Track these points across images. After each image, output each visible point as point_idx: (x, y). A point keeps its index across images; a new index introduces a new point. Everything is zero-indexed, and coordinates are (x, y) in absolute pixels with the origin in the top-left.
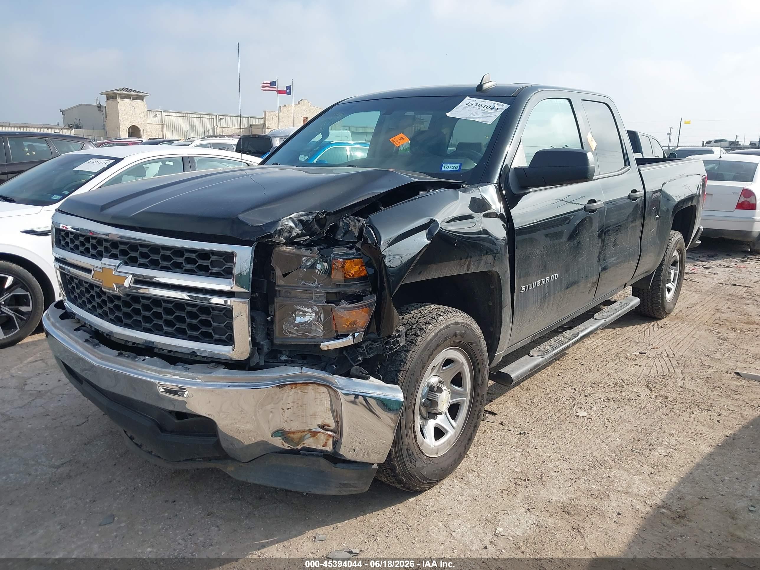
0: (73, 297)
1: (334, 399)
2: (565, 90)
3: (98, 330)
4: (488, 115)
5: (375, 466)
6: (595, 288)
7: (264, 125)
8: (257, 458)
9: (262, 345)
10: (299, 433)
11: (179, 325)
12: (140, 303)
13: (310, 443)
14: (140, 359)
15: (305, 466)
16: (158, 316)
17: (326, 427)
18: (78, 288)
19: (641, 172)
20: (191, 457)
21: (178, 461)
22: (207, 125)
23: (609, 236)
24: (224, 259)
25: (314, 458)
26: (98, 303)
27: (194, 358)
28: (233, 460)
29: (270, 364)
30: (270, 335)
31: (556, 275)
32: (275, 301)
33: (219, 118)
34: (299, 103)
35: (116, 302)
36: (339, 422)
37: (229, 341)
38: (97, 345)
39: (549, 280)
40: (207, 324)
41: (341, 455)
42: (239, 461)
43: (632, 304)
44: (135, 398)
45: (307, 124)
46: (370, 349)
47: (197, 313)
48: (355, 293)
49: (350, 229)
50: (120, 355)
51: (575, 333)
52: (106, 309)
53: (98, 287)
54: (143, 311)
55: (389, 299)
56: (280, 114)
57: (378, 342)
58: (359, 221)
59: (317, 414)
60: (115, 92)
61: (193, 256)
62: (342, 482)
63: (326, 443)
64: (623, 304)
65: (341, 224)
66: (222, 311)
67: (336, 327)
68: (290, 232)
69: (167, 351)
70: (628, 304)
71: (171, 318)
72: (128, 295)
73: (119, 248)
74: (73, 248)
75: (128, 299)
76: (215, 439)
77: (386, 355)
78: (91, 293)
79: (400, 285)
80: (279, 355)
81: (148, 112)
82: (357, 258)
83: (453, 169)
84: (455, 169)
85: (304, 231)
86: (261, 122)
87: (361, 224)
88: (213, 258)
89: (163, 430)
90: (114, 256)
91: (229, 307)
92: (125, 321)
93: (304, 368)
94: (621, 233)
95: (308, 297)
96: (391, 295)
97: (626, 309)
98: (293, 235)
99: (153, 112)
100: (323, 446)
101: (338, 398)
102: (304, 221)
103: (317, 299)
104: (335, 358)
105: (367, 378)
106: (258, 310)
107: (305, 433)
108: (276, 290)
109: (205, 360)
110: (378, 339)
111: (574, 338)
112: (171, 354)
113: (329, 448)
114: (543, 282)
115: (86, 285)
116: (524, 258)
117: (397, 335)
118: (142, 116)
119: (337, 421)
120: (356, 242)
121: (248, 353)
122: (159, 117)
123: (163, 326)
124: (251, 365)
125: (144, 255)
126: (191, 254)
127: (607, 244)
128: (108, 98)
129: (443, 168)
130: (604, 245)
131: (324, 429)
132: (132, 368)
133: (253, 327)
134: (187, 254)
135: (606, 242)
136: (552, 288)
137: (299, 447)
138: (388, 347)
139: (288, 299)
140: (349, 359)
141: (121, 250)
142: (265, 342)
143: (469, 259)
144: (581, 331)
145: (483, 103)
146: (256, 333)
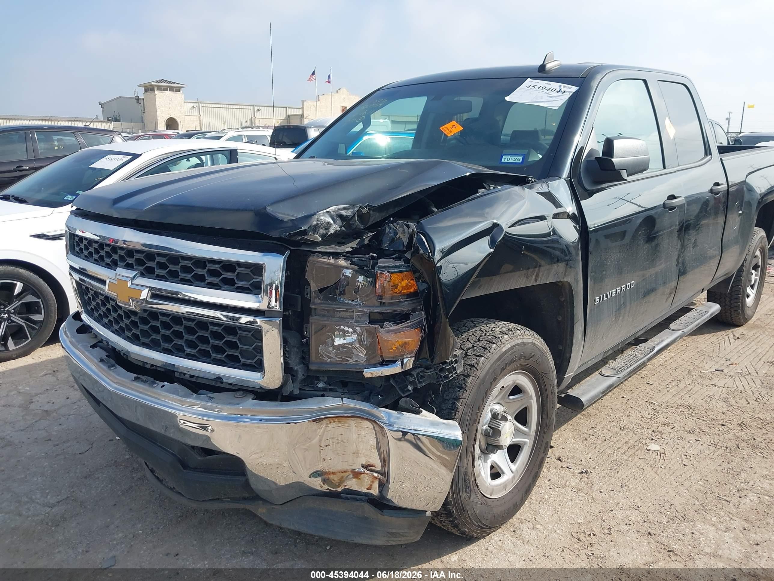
0: (89, 309)
1: (380, 437)
2: (640, 69)
3: (115, 349)
4: (554, 99)
5: (429, 514)
6: (673, 295)
7: (302, 116)
8: (291, 500)
9: (297, 371)
10: (340, 474)
11: (202, 347)
12: (158, 320)
13: (352, 484)
14: (158, 384)
15: (347, 511)
16: (179, 335)
17: (371, 468)
18: (94, 299)
19: (723, 162)
20: (217, 497)
21: (203, 501)
22: (244, 116)
23: (689, 236)
24: (251, 271)
25: (358, 503)
26: (114, 318)
27: (219, 385)
28: (265, 501)
29: (305, 392)
30: (305, 359)
31: (632, 282)
32: (311, 321)
33: (256, 108)
34: (337, 92)
35: (133, 318)
36: (385, 462)
37: (258, 366)
38: (113, 366)
39: (625, 288)
40: (233, 345)
41: (389, 500)
42: (272, 504)
43: (711, 311)
44: (154, 429)
45: (346, 113)
46: (422, 377)
47: (222, 333)
48: (403, 311)
49: (398, 236)
50: (136, 379)
51: (651, 347)
52: (122, 325)
53: (114, 300)
54: (162, 329)
55: (444, 320)
56: (319, 103)
57: (430, 369)
58: (408, 227)
59: (360, 452)
60: (153, 83)
61: (216, 267)
62: (390, 531)
63: (371, 485)
64: (701, 312)
65: (388, 230)
66: (250, 332)
67: (381, 351)
68: (327, 229)
69: (188, 376)
70: (707, 312)
71: (193, 338)
72: (145, 311)
73: (135, 257)
74: (87, 255)
75: (145, 315)
76: (243, 479)
77: (440, 384)
78: (107, 306)
79: (458, 302)
80: (316, 382)
81: (186, 104)
82: (406, 271)
83: (514, 162)
84: (517, 161)
85: (343, 228)
86: (300, 112)
87: (410, 230)
88: (239, 270)
89: (185, 466)
90: (129, 266)
91: (258, 328)
92: (143, 340)
93: (344, 399)
94: (702, 233)
95: (348, 317)
96: (447, 316)
97: (706, 317)
98: (330, 233)
99: (190, 104)
100: (367, 489)
101: (384, 435)
102: (343, 215)
103: (359, 319)
104: (381, 387)
105: (418, 413)
106: (291, 330)
107: (346, 474)
108: (311, 309)
109: (231, 387)
110: (430, 365)
111: (650, 353)
112: (193, 379)
113: (375, 491)
114: (618, 291)
115: (102, 297)
116: (599, 265)
117: (453, 360)
118: (179, 108)
119: (384, 460)
120: (405, 252)
121: (280, 381)
122: (197, 109)
123: (185, 347)
124: (284, 395)
125: (162, 266)
126: (214, 266)
127: (686, 245)
128: (146, 90)
129: (503, 161)
130: (683, 247)
131: (369, 470)
132: (150, 396)
133: (286, 350)
134: (210, 265)
135: (686, 242)
136: (628, 297)
137: (340, 489)
138: (443, 374)
139: (325, 319)
140: (397, 388)
141: (137, 260)
142: (300, 368)
143: (537, 269)
144: (657, 344)
145: (546, 86)
146: (289, 357)
